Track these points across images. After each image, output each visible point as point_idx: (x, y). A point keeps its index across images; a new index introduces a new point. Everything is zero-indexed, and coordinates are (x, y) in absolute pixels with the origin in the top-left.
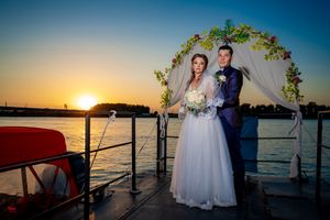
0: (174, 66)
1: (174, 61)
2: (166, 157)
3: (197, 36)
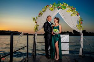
0: (39, 16)
1: (39, 14)
2: (36, 50)
3: (48, 6)
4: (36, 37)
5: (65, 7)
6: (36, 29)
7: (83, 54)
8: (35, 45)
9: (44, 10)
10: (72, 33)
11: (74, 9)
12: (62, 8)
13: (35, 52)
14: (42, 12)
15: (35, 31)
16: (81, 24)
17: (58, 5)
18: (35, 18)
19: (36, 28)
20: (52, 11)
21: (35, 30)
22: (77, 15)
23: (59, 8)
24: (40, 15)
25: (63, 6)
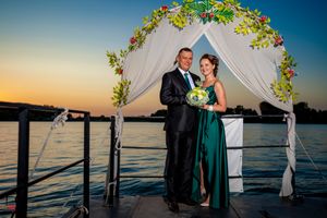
0: (131, 48)
1: (133, 41)
2: (118, 176)
3: (165, 8)
4: (118, 128)
5: (229, 14)
6: (122, 96)
7: (294, 193)
8: (116, 157)
9: (149, 25)
10: (255, 112)
11: (262, 21)
12: (217, 19)
13: (115, 183)
14: (144, 33)
15: (115, 104)
16: (288, 79)
17: (204, 7)
18: (118, 56)
19: (121, 94)
20: (180, 29)
21: (116, 100)
22: (275, 46)
23: (206, 18)
24: (136, 42)
25: (221, 9)
